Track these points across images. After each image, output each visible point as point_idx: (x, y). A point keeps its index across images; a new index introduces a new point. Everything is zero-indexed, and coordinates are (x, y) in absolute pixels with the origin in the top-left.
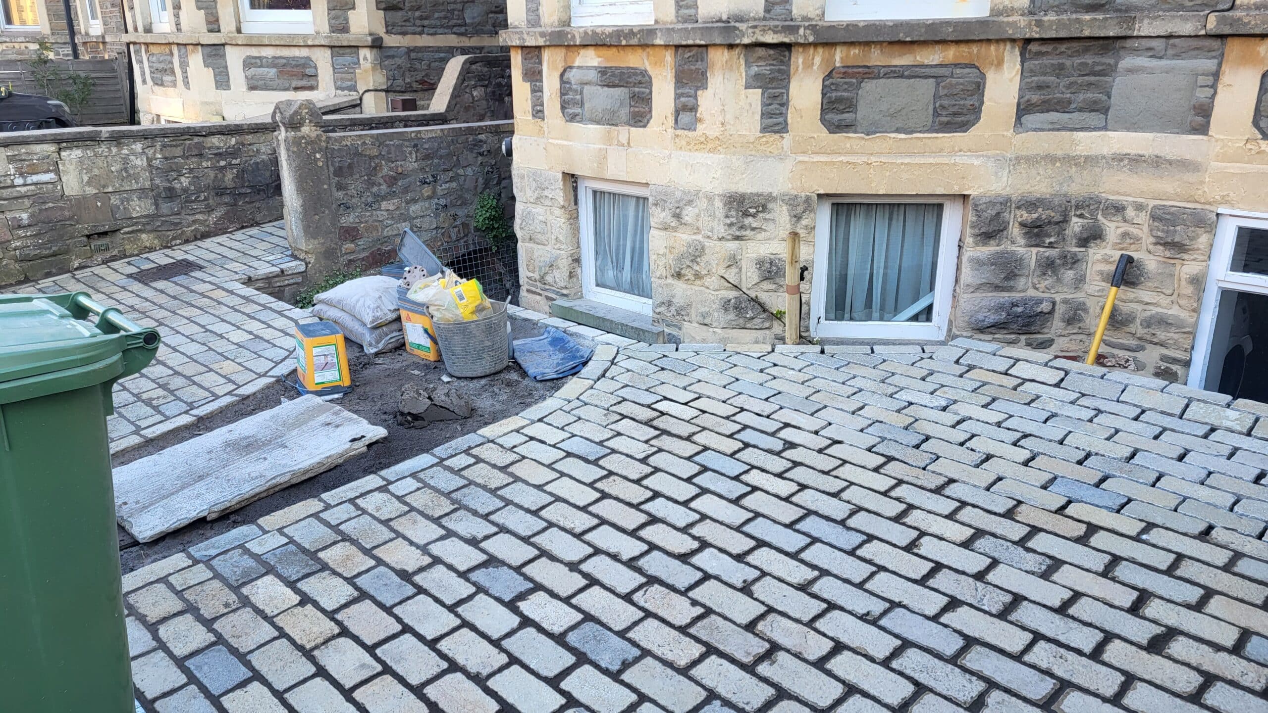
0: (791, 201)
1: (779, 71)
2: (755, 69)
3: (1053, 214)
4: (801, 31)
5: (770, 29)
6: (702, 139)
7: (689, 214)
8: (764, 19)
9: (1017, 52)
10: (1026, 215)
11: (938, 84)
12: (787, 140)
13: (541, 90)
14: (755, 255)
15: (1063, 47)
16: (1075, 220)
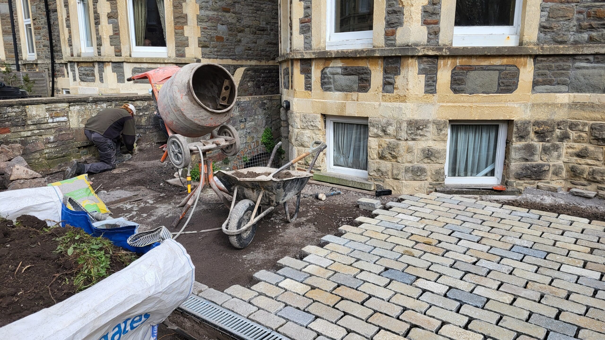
0: (437, 123)
1: (433, 67)
2: (422, 66)
3: (549, 128)
4: (444, 50)
5: (430, 49)
6: (397, 97)
7: (391, 130)
8: (427, 45)
9: (532, 60)
10: (537, 128)
11: (500, 73)
12: (435, 97)
13: (310, 78)
14: (421, 147)
15: (551, 59)
16: (557, 130)
